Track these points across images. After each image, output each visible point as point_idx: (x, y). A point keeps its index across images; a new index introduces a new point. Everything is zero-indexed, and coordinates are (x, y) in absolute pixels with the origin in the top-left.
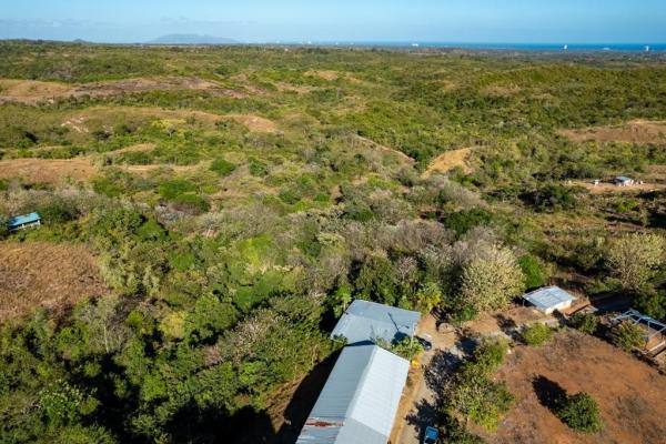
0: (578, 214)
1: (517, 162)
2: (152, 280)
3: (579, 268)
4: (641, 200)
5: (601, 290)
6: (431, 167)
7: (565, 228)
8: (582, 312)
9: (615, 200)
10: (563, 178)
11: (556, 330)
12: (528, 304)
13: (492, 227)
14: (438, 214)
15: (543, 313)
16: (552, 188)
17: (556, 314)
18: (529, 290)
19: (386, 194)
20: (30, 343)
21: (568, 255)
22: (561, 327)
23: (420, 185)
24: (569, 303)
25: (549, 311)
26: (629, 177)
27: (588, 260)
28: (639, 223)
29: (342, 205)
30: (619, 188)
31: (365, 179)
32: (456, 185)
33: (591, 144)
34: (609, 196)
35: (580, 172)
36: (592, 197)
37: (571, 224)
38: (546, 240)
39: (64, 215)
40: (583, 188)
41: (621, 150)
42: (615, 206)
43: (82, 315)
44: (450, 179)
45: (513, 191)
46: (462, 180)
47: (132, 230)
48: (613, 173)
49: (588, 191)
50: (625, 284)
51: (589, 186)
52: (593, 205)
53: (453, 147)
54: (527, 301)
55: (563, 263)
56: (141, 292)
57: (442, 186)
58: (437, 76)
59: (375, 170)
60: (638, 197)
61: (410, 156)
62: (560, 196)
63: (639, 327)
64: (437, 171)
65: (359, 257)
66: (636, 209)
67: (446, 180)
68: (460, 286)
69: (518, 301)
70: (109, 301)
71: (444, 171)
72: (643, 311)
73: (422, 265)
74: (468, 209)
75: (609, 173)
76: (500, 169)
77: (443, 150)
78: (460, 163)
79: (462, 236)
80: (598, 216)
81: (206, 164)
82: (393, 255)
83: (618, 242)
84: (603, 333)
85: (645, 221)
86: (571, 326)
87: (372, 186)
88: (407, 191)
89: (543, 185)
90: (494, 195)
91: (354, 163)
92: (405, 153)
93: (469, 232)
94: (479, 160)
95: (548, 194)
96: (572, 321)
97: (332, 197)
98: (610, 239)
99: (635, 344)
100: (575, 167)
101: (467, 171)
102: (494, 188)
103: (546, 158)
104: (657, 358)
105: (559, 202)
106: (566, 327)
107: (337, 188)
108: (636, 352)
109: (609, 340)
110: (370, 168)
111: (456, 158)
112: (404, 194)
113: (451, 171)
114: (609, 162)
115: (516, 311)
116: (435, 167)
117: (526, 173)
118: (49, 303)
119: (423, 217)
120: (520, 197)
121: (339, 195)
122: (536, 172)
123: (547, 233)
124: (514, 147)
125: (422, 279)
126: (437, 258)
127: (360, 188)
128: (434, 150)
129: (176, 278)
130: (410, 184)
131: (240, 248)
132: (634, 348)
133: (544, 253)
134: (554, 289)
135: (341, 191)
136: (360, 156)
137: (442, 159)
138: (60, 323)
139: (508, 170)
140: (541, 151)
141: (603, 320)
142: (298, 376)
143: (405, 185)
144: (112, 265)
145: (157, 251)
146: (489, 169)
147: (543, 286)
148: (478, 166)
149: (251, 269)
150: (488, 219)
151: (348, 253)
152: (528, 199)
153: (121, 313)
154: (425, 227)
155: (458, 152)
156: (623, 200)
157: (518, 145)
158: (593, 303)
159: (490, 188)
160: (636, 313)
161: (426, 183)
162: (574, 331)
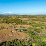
2: (32, 39)
20: (20, 42)
39: (25, 30)
43: (25, 41)
56: (31, 40)
70: (28, 40)
118: (23, 39)
129: (35, 39)
131: (43, 38)
138: (23, 41)
144: (29, 36)
149: (44, 41)
153: (29, 42)
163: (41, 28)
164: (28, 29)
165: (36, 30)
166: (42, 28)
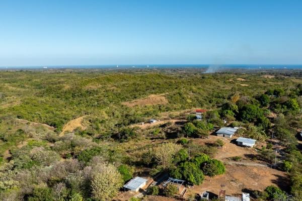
0: (139, 139)
1: (107, 120)
3: (145, 165)
4: (161, 128)
5: (157, 172)
6: (64, 130)
7: (135, 147)
8: (151, 186)
9: (152, 130)
10: (129, 124)
11: (143, 199)
12: (127, 190)
13: (102, 155)
14: (72, 154)
15: (135, 192)
16: (124, 130)
17: (141, 190)
18: (126, 182)
19: (41, 149)
21: (139, 160)
22: (144, 196)
23: (60, 140)
24: (145, 183)
25: (137, 190)
26: (154, 119)
27: (148, 160)
28: (163, 138)
29: (12, 162)
30: (152, 125)
31: (25, 143)
32: (79, 137)
33: (137, 107)
34: (149, 129)
35: (135, 120)
36: (142, 130)
37: (137, 145)
38: (128, 155)
40: (138, 127)
41: (149, 108)
42: (152, 133)
44: (75, 134)
45: (108, 134)
46: (81, 134)
48: (148, 118)
49: (140, 128)
50: (164, 167)
51: (140, 126)
52: (144, 134)
53: (74, 117)
54: (126, 188)
55: (138, 164)
57: (72, 139)
58: (59, 83)
59: (31, 137)
60: (160, 127)
61: (51, 125)
62: (129, 133)
63: (174, 185)
64: (68, 132)
65: (29, 191)
66: (160, 132)
67: (73, 135)
68: (92, 190)
69: (122, 190)
71: (71, 131)
72: (174, 178)
73: (68, 186)
74: (88, 149)
75: (146, 119)
76: (99, 125)
77: (69, 120)
78: (79, 125)
79: (88, 163)
80: (147, 139)
82: (51, 184)
83: (157, 149)
84: (162, 193)
85: (165, 137)
86: (148, 194)
87: (31, 146)
88: (52, 145)
89: (121, 129)
90: (99, 138)
91: (18, 135)
92: (48, 124)
93: (91, 160)
94: (88, 122)
95: (123, 133)
96: (148, 192)
97: (4, 158)
98: (154, 148)
99: (176, 193)
100: (133, 118)
101: (83, 128)
102: (99, 135)
103: (120, 117)
104: (184, 197)
105: (130, 136)
106: (146, 196)
107: (7, 152)
108: (176, 197)
109: (165, 195)
110: (28, 136)
111: (77, 123)
112: (51, 147)
113: (75, 130)
114: (146, 114)
115: (122, 195)
116: (66, 129)
117: (112, 125)
119: (65, 158)
120: (111, 137)
121: (10, 156)
122: (116, 123)
123: (128, 152)
124: (104, 113)
125: (71, 193)
126: (76, 179)
127: (23, 149)
128: (64, 121)
130: (54, 141)
132: (175, 195)
133: (128, 162)
134: (137, 178)
135: (11, 153)
136: (20, 130)
137: (69, 124)
139: (103, 125)
140: (117, 113)
141: (160, 187)
143: (51, 142)
146: (94, 126)
147: (132, 179)
148: (88, 125)
150: (99, 151)
151: (21, 190)
152: (115, 137)
154: (68, 163)
155: (77, 120)
156: (154, 130)
157: (106, 112)
158: (155, 180)
159: (96, 135)
160: (172, 179)
161: (63, 139)
162: (150, 197)
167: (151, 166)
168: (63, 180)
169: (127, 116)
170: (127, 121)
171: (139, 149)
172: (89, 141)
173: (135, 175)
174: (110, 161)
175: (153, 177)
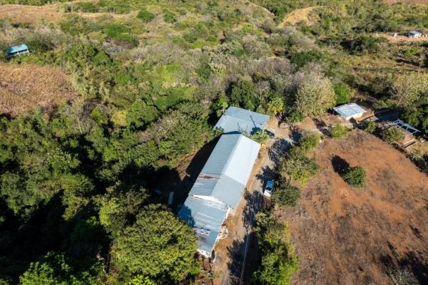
0: (378, 57)
1: (344, 19)
2: (105, 91)
3: (372, 93)
4: (423, 48)
5: (384, 107)
6: (285, 21)
7: (367, 66)
8: (368, 120)
9: (405, 48)
10: (373, 31)
11: (351, 130)
12: (336, 113)
13: (320, 63)
14: (286, 53)
15: (344, 119)
16: (363, 38)
17: (352, 120)
18: (338, 105)
19: (254, 38)
20: (35, 126)
21: (366, 84)
22: (354, 128)
23: (277, 32)
24: (361, 114)
25: (348, 118)
26: (419, 31)
27: (379, 88)
28: (417, 64)
29: (225, 45)
30: (410, 39)
31: (240, 27)
32: (300, 34)
33: (398, 6)
34: (402, 45)
35: (385, 27)
36: (390, 45)
37: (372, 64)
38: (354, 73)
40: (385, 39)
41: (418, 11)
42: (404, 52)
43: (65, 112)
44: (297, 29)
45: (337, 39)
46: (304, 30)
47: (90, 58)
48: (408, 28)
49: (388, 41)
50: (398, 104)
51: (389, 38)
52: (389, 51)
53: (302, 6)
54: (336, 112)
55: (362, 89)
56: (98, 98)
57: (291, 34)
59: (247, 21)
60: (421, 46)
61: (271, 11)
62: (367, 44)
63: (400, 130)
64: (289, 24)
65: (234, 80)
66: (418, 55)
67: (294, 30)
68: (295, 100)
69: (331, 111)
70: (79, 103)
71: (293, 24)
72: (405, 121)
73: (273, 87)
74: (307, 51)
75: (405, 28)
76: (331, 23)
77: (294, 8)
78: (305, 18)
79: (301, 68)
80: (391, 59)
81: (135, 13)
82: (256, 79)
83: (400, 77)
84: (378, 133)
85: (422, 63)
86: (360, 128)
87: (244, 32)
88: (267, 36)
89: (358, 36)
90: (324, 42)
91: (234, 15)
92: (268, 9)
93: (305, 66)
94: (317, 16)
95: (359, 43)
96: (362, 125)
97: (218, 39)
98: (396, 75)
99: (397, 140)
100: (383, 24)
101: (309, 24)
102: (325, 37)
103: (364, 18)
104: (407, 149)
105: (367, 48)
106: (357, 129)
107: (221, 33)
108: (394, 145)
109: (381, 137)
110: (244, 19)
111: (302, 15)
112: (265, 39)
113: (298, 24)
114: (408, 20)
115: (328, 117)
116: (287, 20)
117: (348, 27)
118: (44, 103)
119: (277, 55)
120: (341, 44)
121: (223, 37)
122: (355, 26)
123: (355, 69)
124: (344, 8)
125: (272, 96)
126: (283, 82)
127: (236, 33)
128: (288, 8)
129: (119, 89)
130: (270, 32)
131: (159, 71)
132: (395, 142)
133: (350, 82)
134: (354, 105)
135: (224, 35)
136: (238, 10)
137: (293, 14)
138: (52, 116)
139: (336, 24)
140: (362, 11)
141: (380, 125)
142: (194, 150)
143: (267, 32)
144: (79, 81)
145: (107, 73)
146: (324, 23)
147: (347, 103)
148: (316, 20)
149: (166, 85)
150: (318, 58)
151: (228, 76)
152: (347, 46)
153: (87, 110)
154: (278, 61)
155: (304, 10)
156: (410, 48)
157: (346, 6)
158: (376, 115)
159: (323, 36)
160: (401, 122)
161: (280, 32)
162: (361, 131)
163: (140, 16)
164: (59, 31)
165: (114, 32)
166: (146, 17)
167: (379, 96)
168: (269, 79)
169: (376, 17)
170: (371, 27)
171: (372, 70)
172: (310, 42)
173: (352, 100)
174: (328, 74)
175: (375, 110)
